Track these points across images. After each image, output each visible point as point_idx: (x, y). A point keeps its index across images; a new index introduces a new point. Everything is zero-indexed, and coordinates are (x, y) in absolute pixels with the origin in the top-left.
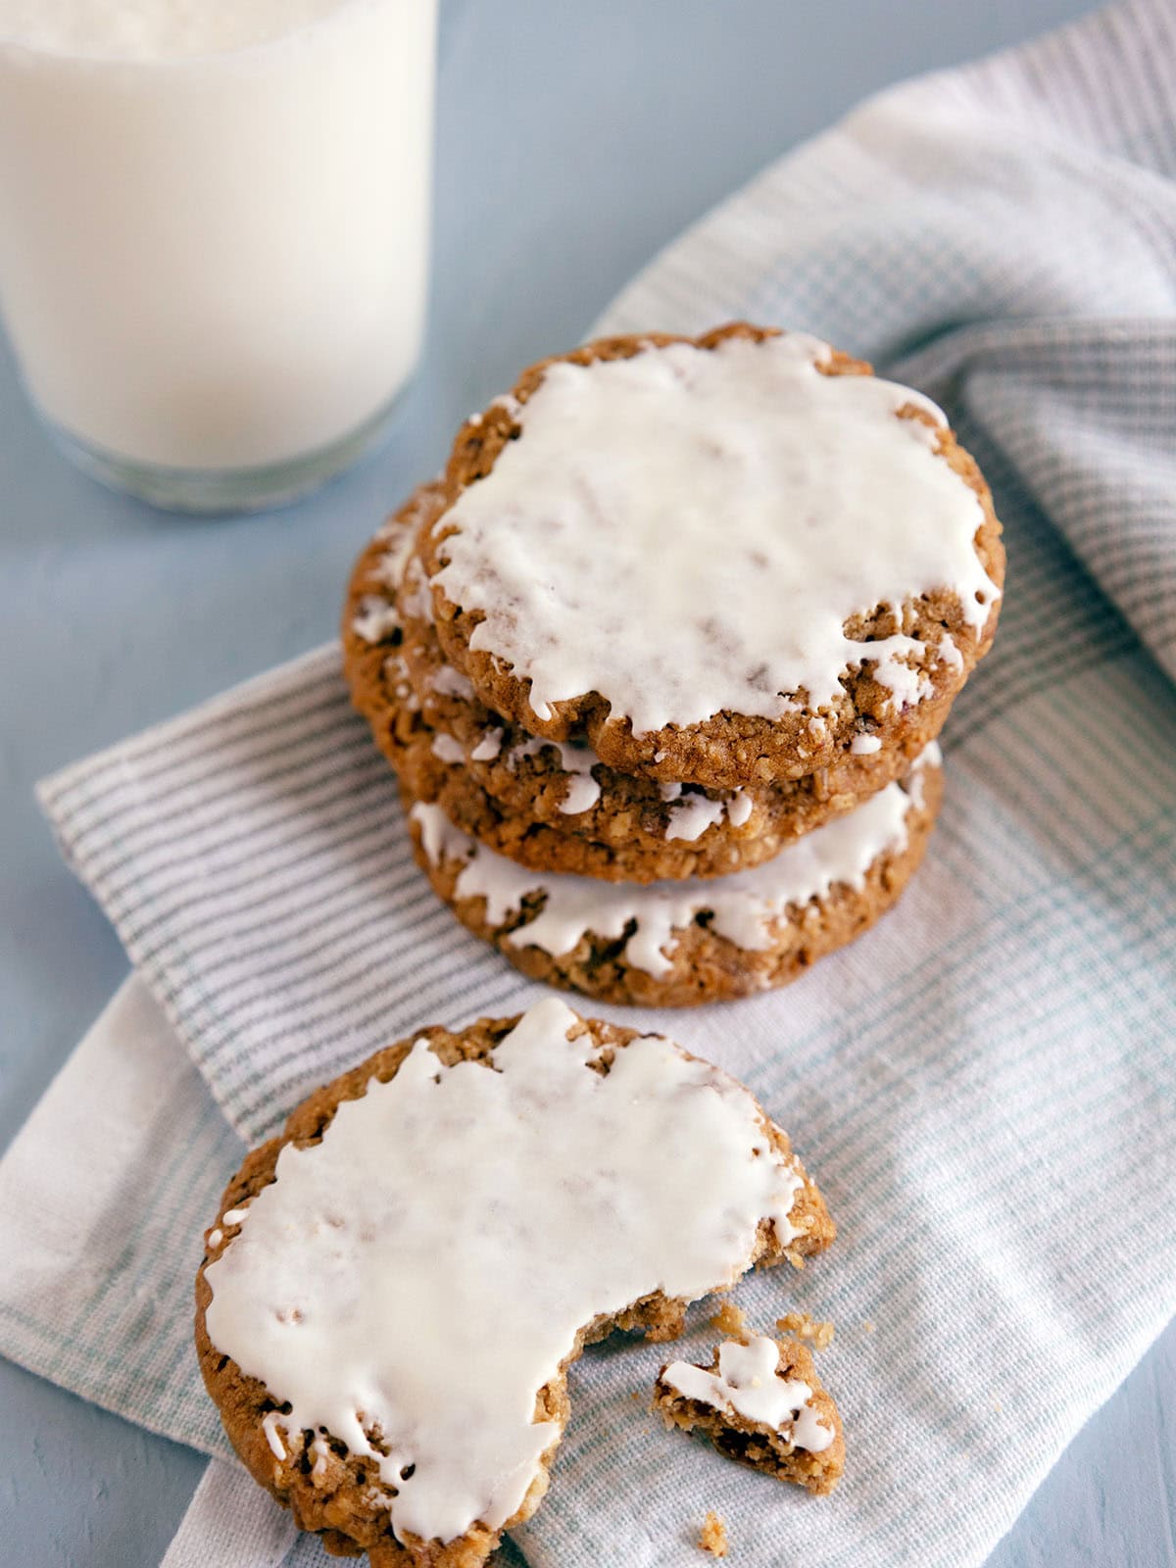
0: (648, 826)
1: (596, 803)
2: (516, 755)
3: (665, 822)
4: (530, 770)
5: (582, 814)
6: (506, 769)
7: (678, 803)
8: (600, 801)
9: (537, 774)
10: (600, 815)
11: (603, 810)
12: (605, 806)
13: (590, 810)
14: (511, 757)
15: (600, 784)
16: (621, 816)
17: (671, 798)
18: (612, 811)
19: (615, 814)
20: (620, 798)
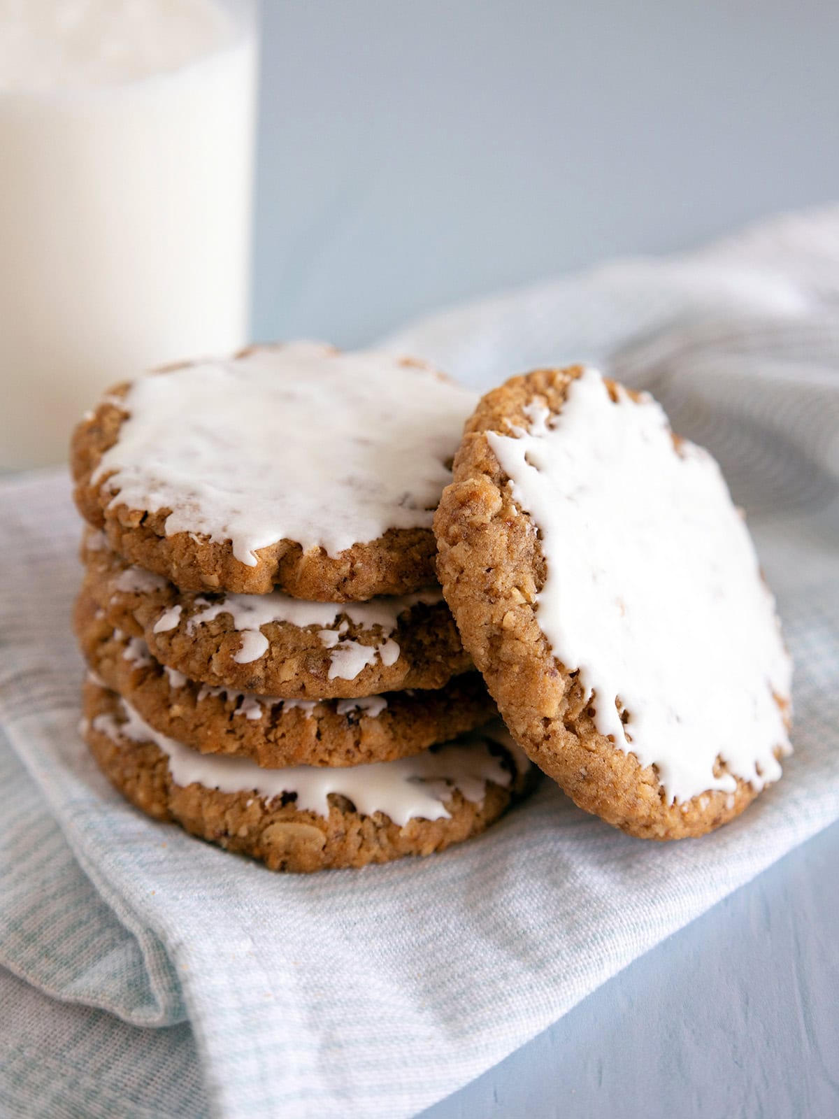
0: (313, 668)
1: (265, 654)
2: (193, 622)
3: (327, 663)
4: (206, 634)
5: (254, 662)
6: (185, 635)
7: (338, 648)
8: (270, 651)
9: (212, 637)
10: (270, 663)
11: (272, 659)
12: (274, 654)
13: (260, 659)
14: (189, 624)
15: (268, 639)
16: (289, 662)
17: (331, 645)
18: (280, 659)
19: (283, 662)
20: (286, 649)
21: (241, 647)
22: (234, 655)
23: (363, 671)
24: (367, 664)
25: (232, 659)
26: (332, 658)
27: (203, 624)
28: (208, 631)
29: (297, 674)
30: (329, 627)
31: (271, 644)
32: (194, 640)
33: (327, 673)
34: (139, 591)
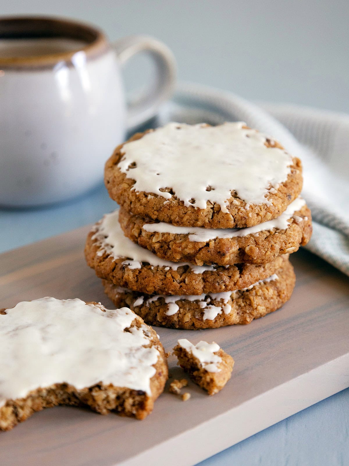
21: (168, 309)
22: (166, 312)
23: (217, 317)
24: (218, 314)
25: (165, 314)
26: (204, 312)
27: (153, 302)
28: (155, 304)
29: (190, 319)
30: (202, 301)
31: (180, 308)
32: (149, 308)
33: (203, 318)
34: (127, 292)
